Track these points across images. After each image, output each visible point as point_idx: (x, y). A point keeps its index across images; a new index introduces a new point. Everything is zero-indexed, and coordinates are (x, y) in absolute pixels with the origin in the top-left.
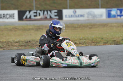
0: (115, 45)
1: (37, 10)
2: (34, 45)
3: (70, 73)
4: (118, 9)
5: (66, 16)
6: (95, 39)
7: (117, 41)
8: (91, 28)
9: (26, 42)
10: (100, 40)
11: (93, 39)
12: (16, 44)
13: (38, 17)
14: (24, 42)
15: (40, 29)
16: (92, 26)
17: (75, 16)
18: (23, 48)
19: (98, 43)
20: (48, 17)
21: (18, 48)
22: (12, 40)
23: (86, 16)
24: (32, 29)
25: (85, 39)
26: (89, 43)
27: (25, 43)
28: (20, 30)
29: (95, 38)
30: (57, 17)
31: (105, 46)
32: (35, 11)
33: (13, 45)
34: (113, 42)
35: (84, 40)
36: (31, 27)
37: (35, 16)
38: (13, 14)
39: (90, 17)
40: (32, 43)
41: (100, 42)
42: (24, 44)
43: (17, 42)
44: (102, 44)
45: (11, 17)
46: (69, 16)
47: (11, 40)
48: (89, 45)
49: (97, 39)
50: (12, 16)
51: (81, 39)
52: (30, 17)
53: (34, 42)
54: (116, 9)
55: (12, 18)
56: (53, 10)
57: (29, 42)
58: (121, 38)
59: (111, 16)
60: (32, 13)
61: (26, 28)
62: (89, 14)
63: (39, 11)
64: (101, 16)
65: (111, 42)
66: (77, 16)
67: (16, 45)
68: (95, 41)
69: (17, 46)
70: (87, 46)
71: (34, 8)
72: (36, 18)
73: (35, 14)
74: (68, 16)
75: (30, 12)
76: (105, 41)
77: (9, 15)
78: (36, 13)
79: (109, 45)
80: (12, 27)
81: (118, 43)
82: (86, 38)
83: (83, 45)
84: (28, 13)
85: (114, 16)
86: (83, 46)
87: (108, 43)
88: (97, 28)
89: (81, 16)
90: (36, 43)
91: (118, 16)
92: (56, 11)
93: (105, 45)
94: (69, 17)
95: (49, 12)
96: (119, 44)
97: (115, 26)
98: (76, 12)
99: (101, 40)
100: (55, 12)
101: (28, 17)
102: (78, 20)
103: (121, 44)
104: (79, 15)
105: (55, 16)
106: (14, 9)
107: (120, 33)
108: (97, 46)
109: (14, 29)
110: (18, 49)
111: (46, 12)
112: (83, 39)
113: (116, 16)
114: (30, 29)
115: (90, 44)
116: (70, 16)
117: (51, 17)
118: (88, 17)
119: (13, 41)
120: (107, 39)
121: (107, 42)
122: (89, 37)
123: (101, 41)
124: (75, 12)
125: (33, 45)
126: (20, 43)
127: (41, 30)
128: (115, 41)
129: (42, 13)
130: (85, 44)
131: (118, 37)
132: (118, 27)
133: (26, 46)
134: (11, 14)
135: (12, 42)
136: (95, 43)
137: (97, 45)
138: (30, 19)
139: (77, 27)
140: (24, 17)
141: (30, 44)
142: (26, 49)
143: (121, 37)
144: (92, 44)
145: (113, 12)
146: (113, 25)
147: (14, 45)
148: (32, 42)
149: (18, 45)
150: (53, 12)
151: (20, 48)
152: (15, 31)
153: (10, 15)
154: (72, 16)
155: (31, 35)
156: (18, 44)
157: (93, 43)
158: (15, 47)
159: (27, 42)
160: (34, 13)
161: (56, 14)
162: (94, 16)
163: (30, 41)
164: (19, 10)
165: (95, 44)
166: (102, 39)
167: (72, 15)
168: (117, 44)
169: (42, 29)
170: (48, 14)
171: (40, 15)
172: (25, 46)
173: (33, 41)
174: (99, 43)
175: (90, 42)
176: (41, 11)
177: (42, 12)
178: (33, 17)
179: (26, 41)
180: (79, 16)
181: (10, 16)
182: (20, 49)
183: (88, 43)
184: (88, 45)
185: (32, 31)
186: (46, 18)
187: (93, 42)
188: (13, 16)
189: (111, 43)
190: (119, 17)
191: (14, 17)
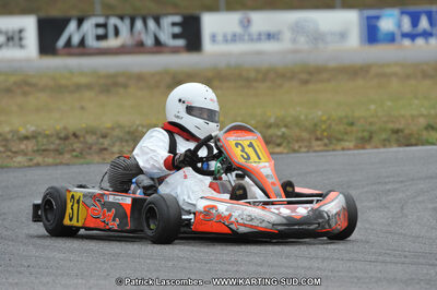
0: (400, 146)
1: (107, 17)
2: (94, 148)
3: (229, 267)
4: (403, 13)
5: (213, 38)
6: (324, 127)
7: (407, 132)
8: (306, 82)
9: (61, 139)
10: (341, 128)
11: (315, 125)
12: (23, 147)
13: (112, 42)
14: (54, 138)
15: (116, 84)
16: (310, 74)
17: (246, 37)
18: (50, 160)
19: (334, 142)
20: (149, 41)
21: (31, 160)
22: (11, 131)
23: (287, 35)
24: (89, 87)
25: (286, 126)
26: (302, 140)
27: (57, 142)
28: (44, 89)
29: (325, 122)
30: (181, 42)
31: (362, 151)
32: (101, 20)
33: (10, 151)
34: (395, 136)
35: (283, 130)
36: (83, 80)
37: (99, 38)
38: (21, 31)
39: (302, 39)
40: (85, 143)
41: (346, 137)
42: (52, 147)
43: (27, 138)
44: (351, 145)
45: (11, 43)
46: (225, 36)
47: (7, 129)
48: (304, 150)
49: (330, 126)
50: (15, 38)
51: (270, 126)
52: (82, 42)
53: (90, 139)
54: (396, 12)
55: (14, 45)
56: (167, 15)
57: (75, 135)
58: (422, 121)
59: (380, 36)
60: (88, 26)
61: (63, 82)
62: (297, 29)
63: (113, 21)
64: (343, 35)
65: (384, 136)
66: (255, 37)
67: (22, 151)
68: (324, 131)
69: (26, 154)
70: (295, 151)
71: (98, 8)
72: (103, 44)
73: (101, 31)
74: (220, 38)
75: (80, 22)
76: (363, 131)
77: (6, 33)
78: (104, 26)
79: (376, 147)
80: (12, 79)
81: (413, 141)
82: (289, 119)
83: (278, 150)
84: (73, 25)
85: (391, 38)
86: (281, 153)
87: (375, 140)
88: (329, 80)
89: (270, 36)
90: (101, 140)
91: (405, 35)
92: (177, 19)
93: (363, 148)
94: (226, 40)
95: (151, 24)
96: (416, 145)
97: (395, 74)
98: (249, 21)
99: (349, 129)
100: (174, 24)
101: (76, 40)
102: (259, 53)
103: (423, 145)
104: (260, 34)
105: (175, 36)
106: (24, 11)
107: (416, 102)
108: (334, 150)
109: (19, 85)
110: (31, 164)
111: (139, 24)
112: (278, 126)
113: (398, 37)
114: (78, 88)
115: (306, 143)
116: (229, 38)
117: (158, 42)
118: (294, 41)
119: (15, 132)
120: (371, 124)
121: (371, 138)
122: (302, 117)
123: (346, 133)
124: (246, 24)
125: (90, 148)
126: (40, 139)
127: (121, 91)
128: (400, 134)
129: (124, 27)
130: (289, 142)
131: (413, 117)
132: (408, 77)
133: (61, 154)
134: (14, 32)
135: (9, 136)
136: (326, 141)
137: (331, 147)
138: (81, 50)
139: (256, 80)
140: (61, 42)
141: (77, 146)
142: (61, 164)
143: (422, 115)
144: (315, 143)
145: (387, 23)
146: (388, 70)
147: (14, 149)
148: (84, 137)
149: (30, 149)
150: (167, 21)
151: (39, 159)
152: (25, 94)
153: (10, 34)
154: (235, 38)
155: (82, 108)
156: (30, 146)
157: (317, 139)
158: (20, 159)
159: (66, 138)
160: (98, 26)
161: (177, 30)
162: (318, 37)
163: (78, 133)
164: (43, 14)
165: (326, 145)
166: (352, 124)
167: (234, 35)
168: (407, 145)
169: (125, 86)
170: (146, 32)
171: (117, 33)
172: (59, 152)
173: (87, 132)
174: (339, 140)
175: (305, 135)
176: (122, 18)
177: (127, 21)
178: (91, 42)
179: (62, 135)
180: (263, 37)
181: (10, 39)
182: (38, 165)
183: (297, 141)
184: (296, 148)
185: (88, 94)
186: (139, 47)
187: (319, 136)
188: (21, 39)
189: (385, 140)
190: (407, 42)
191: (24, 42)
